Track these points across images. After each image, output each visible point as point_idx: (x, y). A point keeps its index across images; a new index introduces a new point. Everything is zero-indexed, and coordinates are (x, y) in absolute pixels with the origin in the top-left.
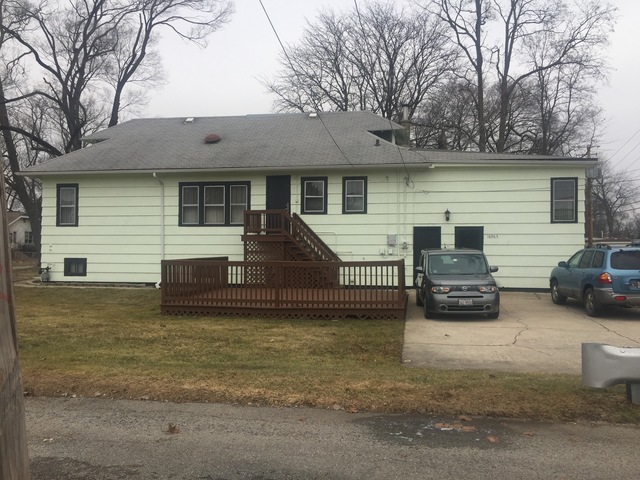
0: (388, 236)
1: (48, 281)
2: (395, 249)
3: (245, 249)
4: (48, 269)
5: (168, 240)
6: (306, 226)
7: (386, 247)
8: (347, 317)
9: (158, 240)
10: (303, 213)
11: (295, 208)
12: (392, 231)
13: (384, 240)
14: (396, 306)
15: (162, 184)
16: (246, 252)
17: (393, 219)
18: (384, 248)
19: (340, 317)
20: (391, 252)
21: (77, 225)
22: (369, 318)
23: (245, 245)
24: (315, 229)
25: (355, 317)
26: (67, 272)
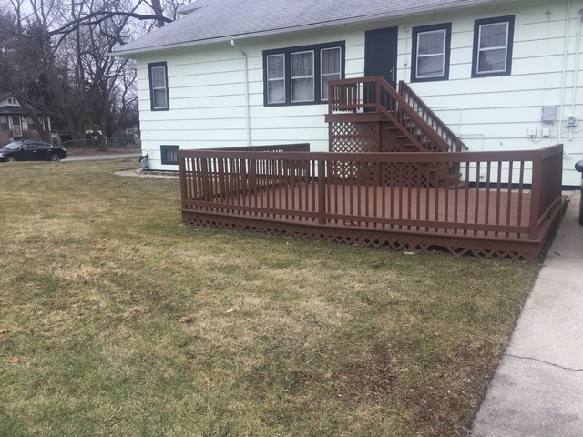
0: (544, 108)
1: (148, 170)
2: (555, 128)
3: (331, 133)
4: (147, 156)
5: (254, 124)
6: (416, 99)
7: (539, 126)
8: (430, 248)
9: (243, 124)
10: (413, 79)
11: (403, 74)
12: (552, 99)
13: (537, 115)
14: (524, 237)
15: (244, 54)
16: (332, 137)
17: (555, 81)
18: (536, 127)
19: (418, 247)
20: (546, 132)
21: (168, 109)
22: (469, 253)
23: (331, 127)
24: (429, 103)
25: (445, 250)
26: (164, 161)
